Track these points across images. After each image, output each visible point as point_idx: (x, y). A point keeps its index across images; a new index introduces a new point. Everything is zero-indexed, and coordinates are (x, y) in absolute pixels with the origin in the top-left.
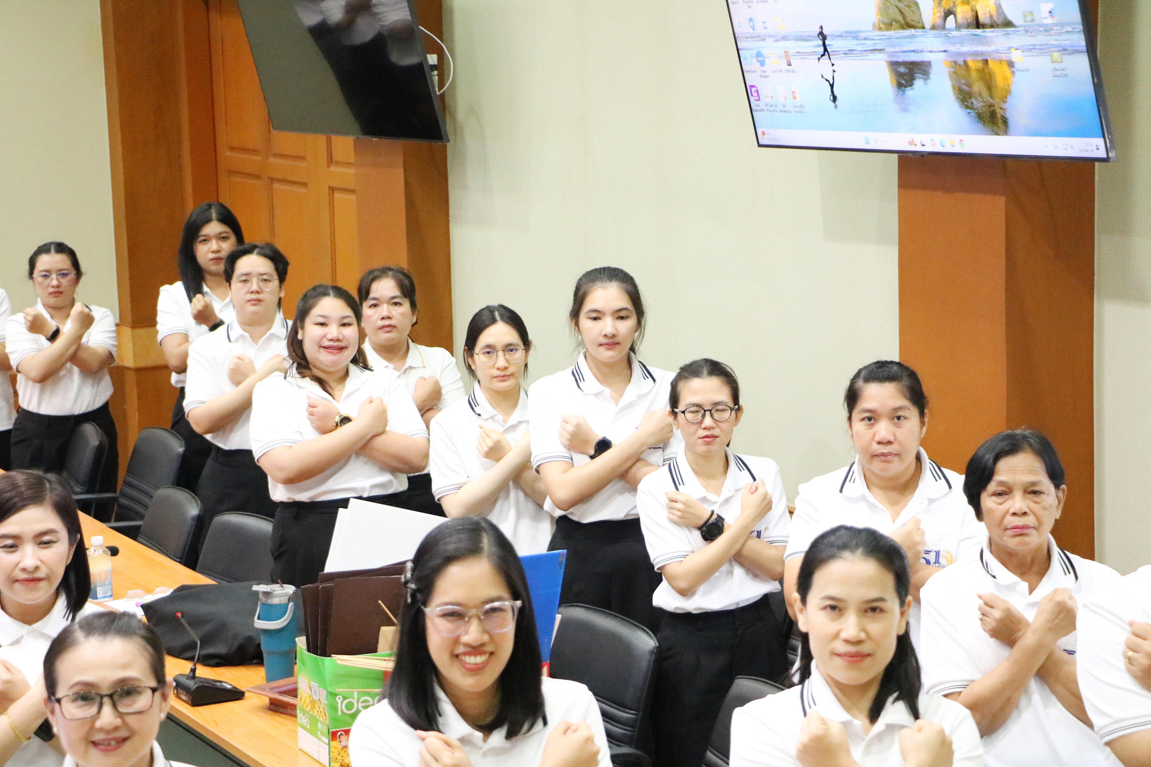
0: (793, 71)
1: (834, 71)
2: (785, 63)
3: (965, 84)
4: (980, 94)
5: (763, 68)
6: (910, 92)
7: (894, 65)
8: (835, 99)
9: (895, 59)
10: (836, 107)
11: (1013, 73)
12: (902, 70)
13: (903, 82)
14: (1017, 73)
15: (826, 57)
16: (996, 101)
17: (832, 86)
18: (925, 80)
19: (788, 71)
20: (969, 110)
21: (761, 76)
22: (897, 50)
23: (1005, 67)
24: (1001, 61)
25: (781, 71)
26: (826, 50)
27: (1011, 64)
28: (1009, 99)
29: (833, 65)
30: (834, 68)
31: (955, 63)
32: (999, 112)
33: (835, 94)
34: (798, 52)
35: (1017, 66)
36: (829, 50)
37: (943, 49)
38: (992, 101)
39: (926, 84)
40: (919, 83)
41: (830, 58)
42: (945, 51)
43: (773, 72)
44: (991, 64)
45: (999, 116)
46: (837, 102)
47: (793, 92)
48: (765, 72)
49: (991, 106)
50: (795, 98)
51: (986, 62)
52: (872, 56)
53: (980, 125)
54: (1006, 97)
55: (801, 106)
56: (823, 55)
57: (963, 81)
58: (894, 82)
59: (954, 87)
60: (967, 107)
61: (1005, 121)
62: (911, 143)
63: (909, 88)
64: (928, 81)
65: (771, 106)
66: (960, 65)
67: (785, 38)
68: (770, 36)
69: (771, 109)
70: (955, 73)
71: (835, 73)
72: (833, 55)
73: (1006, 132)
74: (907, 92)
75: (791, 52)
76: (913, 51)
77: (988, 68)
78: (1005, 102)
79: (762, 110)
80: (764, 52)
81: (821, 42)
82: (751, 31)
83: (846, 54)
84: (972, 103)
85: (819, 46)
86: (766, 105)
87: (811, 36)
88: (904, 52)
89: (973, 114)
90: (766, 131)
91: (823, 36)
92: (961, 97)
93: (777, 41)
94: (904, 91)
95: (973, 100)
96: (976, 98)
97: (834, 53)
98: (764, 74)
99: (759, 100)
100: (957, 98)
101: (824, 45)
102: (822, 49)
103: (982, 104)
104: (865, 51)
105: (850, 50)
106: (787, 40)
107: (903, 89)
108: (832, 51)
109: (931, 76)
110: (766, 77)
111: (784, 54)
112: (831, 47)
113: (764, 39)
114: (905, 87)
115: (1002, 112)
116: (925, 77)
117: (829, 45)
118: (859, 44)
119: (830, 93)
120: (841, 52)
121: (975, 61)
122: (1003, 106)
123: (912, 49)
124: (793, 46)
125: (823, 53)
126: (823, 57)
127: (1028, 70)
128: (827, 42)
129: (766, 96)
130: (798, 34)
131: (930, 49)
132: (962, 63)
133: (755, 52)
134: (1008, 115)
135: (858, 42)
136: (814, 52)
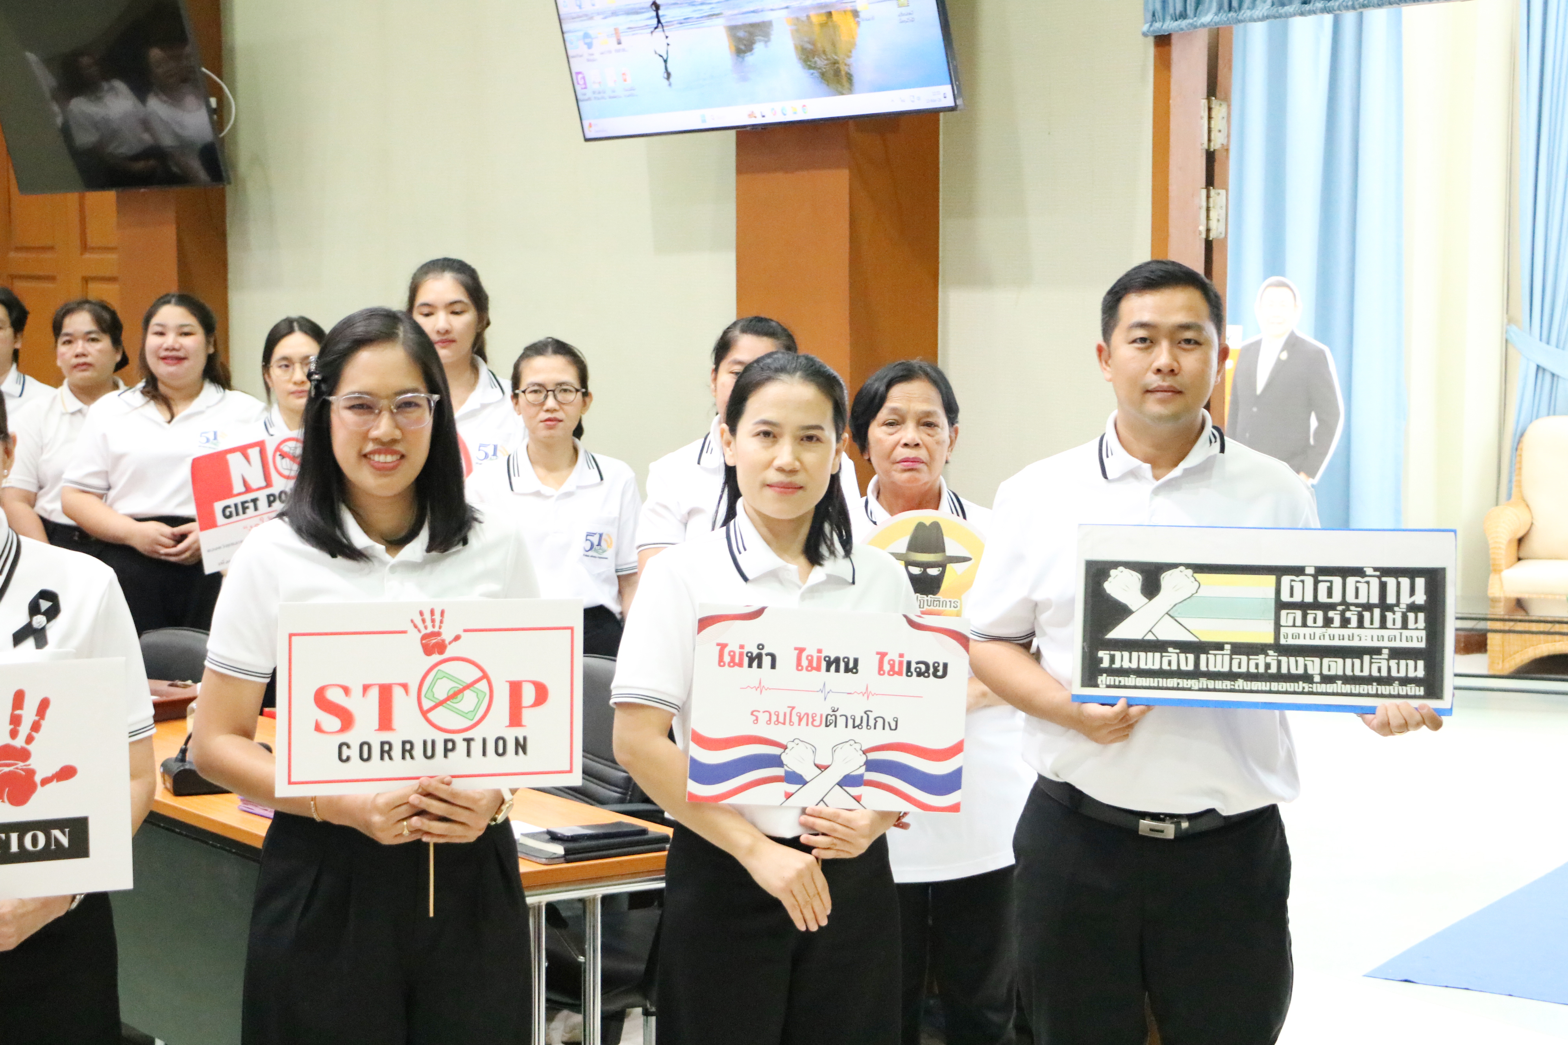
0: (624, 50)
1: (668, 45)
2: (614, 40)
3: (809, 43)
4: (824, 52)
5: (591, 51)
6: (750, 59)
7: (732, 30)
8: (669, 75)
9: (733, 23)
10: (670, 85)
11: (858, 23)
12: (741, 34)
13: (743, 47)
14: (862, 24)
15: (660, 29)
16: (840, 57)
17: (665, 61)
18: (766, 42)
19: (618, 51)
20: (812, 71)
21: (588, 60)
22: (736, 12)
23: (850, 18)
24: (845, 12)
25: (610, 52)
26: (659, 22)
27: (855, 13)
28: (854, 53)
29: (667, 37)
30: (668, 41)
31: (797, 19)
32: (843, 68)
33: (670, 70)
34: (629, 28)
35: (862, 15)
36: (662, 21)
37: (785, 5)
38: (836, 57)
39: (766, 46)
40: (759, 47)
41: (663, 30)
42: (787, 8)
43: (602, 53)
44: (835, 17)
45: (843, 73)
46: (671, 79)
47: (624, 74)
48: (592, 55)
49: (835, 63)
50: (625, 80)
51: (830, 14)
52: (708, 22)
53: (824, 86)
54: (850, 52)
55: (632, 89)
56: (656, 28)
57: (806, 39)
58: (733, 49)
59: (796, 48)
60: (810, 67)
61: (850, 77)
62: (751, 115)
63: (749, 54)
64: (769, 44)
65: (599, 93)
66: (803, 21)
67: (614, 14)
68: (598, 14)
69: (599, 96)
70: (797, 31)
71: (669, 47)
72: (667, 26)
73: (851, 91)
74: (746, 59)
75: (622, 28)
76: (753, 12)
77: (832, 21)
78: (849, 57)
79: (589, 99)
80: (591, 32)
81: (654, 14)
82: (577, 10)
83: (681, 23)
84: (815, 62)
85: (651, 18)
86: (594, 93)
87: (643, 8)
88: (743, 13)
89: (816, 74)
90: (593, 122)
91: (656, 7)
92: (804, 57)
93: (605, 18)
94: (743, 58)
95: (816, 59)
96: (819, 56)
97: (669, 24)
98: (591, 57)
99: (585, 88)
100: (800, 59)
101: (658, 16)
102: (655, 21)
103: (826, 62)
104: (702, 17)
105: (685, 19)
106: (617, 15)
107: (742, 55)
108: (666, 22)
109: (773, 37)
110: (593, 60)
111: (613, 32)
112: (665, 17)
113: (591, 18)
114: (744, 52)
115: (846, 68)
116: (766, 39)
117: (663, 16)
118: (695, 11)
119: (663, 70)
120: (675, 22)
121: (818, 15)
122: (848, 61)
123: (752, 9)
124: (623, 22)
125: (656, 26)
126: (657, 30)
127: (873, 18)
128: (661, 13)
129: (594, 83)
130: (630, 7)
131: (771, 7)
132: (804, 19)
133: (581, 34)
134: (853, 71)
135: (694, 8)
136: (647, 25)
